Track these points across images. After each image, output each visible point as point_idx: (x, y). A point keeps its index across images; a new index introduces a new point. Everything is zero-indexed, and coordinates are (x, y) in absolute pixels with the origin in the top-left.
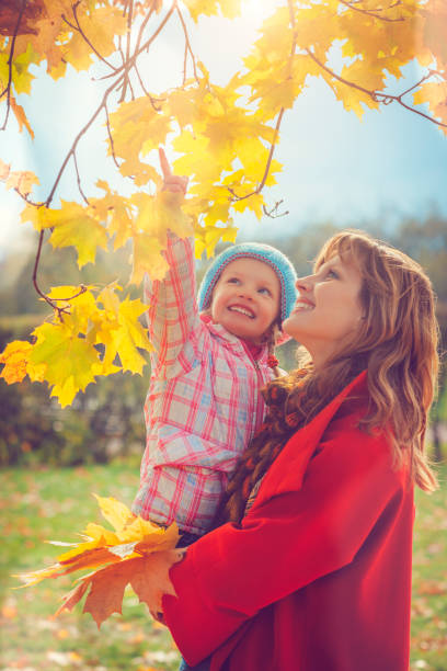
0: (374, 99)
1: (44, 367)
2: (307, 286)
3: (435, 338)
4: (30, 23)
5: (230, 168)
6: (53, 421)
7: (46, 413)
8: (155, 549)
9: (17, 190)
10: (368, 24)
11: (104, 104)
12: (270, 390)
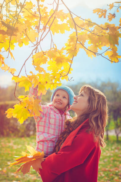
0: (95, 54)
1: (16, 114)
2: (76, 98)
3: (107, 110)
4: (15, 33)
5: (61, 69)
6: (17, 126)
7: (16, 124)
8: (39, 158)
9: (11, 73)
10: (94, 37)
11: (32, 53)
12: (67, 122)
